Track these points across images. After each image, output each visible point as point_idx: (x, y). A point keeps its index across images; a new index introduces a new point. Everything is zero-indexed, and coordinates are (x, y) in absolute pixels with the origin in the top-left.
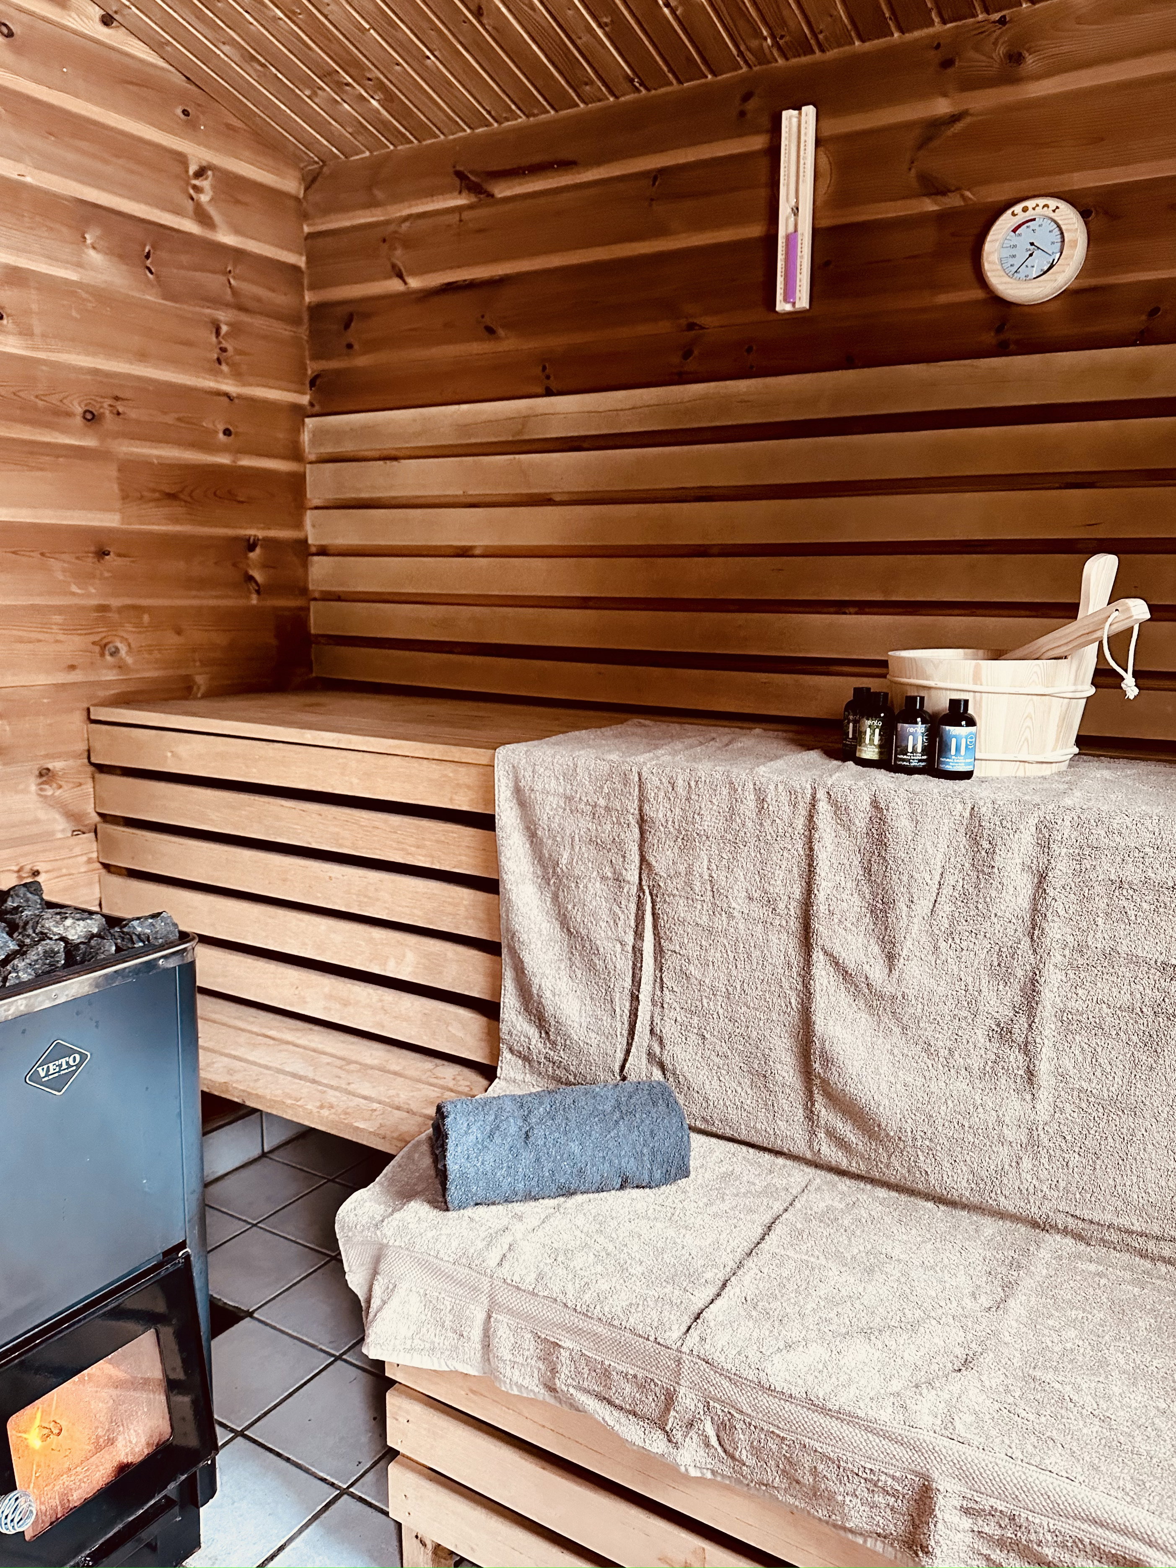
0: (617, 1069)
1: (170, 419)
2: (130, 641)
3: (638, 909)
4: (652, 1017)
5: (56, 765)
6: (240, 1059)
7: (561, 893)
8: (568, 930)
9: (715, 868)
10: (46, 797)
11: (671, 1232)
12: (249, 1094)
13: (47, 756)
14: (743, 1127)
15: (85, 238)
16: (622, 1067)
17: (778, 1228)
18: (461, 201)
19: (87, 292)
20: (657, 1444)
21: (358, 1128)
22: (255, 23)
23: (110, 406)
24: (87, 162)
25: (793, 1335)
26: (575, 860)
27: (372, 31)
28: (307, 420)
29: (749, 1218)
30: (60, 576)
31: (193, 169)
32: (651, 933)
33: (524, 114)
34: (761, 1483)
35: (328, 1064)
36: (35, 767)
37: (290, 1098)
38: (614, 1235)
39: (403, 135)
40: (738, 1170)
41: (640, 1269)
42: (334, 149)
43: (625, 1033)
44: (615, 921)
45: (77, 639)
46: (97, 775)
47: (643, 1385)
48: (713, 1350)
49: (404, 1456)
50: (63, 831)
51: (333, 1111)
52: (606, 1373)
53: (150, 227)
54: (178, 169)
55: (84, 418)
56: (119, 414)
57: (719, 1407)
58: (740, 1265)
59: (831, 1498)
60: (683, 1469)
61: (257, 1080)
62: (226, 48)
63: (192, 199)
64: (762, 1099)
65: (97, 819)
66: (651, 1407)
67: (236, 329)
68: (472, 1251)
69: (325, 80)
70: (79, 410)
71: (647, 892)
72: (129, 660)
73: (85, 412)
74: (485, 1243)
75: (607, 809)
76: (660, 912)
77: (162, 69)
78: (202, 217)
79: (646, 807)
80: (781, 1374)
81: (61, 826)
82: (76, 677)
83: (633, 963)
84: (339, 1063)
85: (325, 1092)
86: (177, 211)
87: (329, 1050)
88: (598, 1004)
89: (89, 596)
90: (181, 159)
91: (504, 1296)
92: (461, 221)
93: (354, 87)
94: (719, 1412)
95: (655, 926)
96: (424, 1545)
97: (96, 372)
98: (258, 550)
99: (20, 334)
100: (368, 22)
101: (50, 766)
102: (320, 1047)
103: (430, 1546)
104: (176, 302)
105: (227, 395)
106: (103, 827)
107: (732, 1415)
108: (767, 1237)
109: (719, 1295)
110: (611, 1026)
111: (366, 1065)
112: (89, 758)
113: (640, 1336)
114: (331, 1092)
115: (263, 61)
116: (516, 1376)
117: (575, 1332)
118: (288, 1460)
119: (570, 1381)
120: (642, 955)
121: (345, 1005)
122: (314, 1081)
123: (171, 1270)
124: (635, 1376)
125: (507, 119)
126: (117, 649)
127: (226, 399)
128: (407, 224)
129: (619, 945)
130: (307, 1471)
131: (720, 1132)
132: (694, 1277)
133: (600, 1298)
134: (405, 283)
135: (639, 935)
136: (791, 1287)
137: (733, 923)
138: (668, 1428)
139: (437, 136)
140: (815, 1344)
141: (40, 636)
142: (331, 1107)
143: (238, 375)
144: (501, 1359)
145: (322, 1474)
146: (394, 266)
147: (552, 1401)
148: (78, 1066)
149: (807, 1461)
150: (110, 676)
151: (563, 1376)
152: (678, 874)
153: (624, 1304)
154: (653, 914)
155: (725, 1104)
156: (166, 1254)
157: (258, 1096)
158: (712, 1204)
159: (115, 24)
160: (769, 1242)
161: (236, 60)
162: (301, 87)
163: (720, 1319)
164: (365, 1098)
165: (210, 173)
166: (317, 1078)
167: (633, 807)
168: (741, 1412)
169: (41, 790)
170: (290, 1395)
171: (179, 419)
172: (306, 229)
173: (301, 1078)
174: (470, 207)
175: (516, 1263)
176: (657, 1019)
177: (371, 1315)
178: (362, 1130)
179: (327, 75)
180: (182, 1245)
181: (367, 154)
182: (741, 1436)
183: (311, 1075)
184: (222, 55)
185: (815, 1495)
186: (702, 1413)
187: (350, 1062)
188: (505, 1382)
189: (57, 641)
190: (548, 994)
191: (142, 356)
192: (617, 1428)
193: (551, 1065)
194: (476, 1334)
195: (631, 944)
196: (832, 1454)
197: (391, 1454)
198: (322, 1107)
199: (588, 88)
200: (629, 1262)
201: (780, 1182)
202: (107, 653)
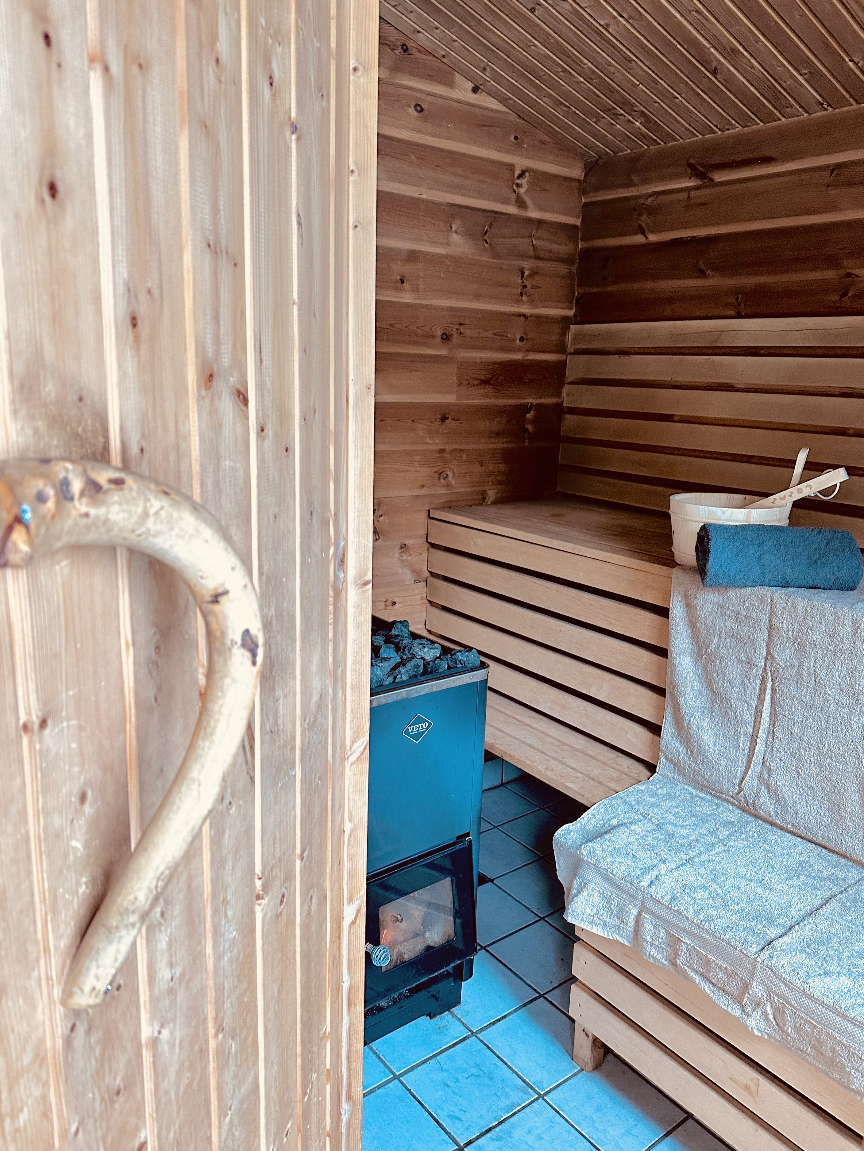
0: (737, 781)
1: (489, 334)
2: (455, 470)
3: (762, 684)
4: (765, 754)
5: (409, 542)
6: (500, 730)
7: (709, 665)
8: (712, 689)
9: (819, 666)
10: (403, 560)
11: (760, 890)
12: (505, 753)
13: (406, 537)
14: (820, 835)
15: (451, 227)
16: (741, 782)
17: (833, 903)
18: (691, 183)
19: (450, 261)
20: (736, 1011)
21: (568, 786)
22: (566, 85)
23: (457, 329)
24: (457, 180)
25: (831, 968)
26: (721, 646)
27: (641, 85)
28: (571, 326)
29: (814, 892)
30: (421, 433)
31: (517, 173)
32: (769, 701)
33: (741, 126)
34: (799, 1049)
35: (551, 743)
36: (398, 543)
37: (529, 760)
38: (722, 884)
39: (655, 141)
40: (812, 861)
41: (737, 908)
42: (607, 150)
43: (745, 761)
44: (745, 689)
45: (427, 470)
46: (431, 550)
47: (730, 975)
48: (777, 964)
49: (581, 982)
50: (410, 580)
51: (553, 773)
52: (709, 962)
53: (488, 214)
54: (508, 176)
55: (442, 338)
56: (461, 333)
57: (776, 998)
58: (803, 920)
59: (843, 1067)
60: (750, 1028)
61: (510, 745)
62: (545, 99)
63: (515, 192)
64: (835, 820)
65: (428, 574)
66: (734, 987)
67: (534, 273)
68: (633, 874)
69: (606, 113)
70: (439, 333)
71: (769, 675)
72: (453, 482)
73: (442, 334)
74: (641, 871)
75: (747, 617)
76: (777, 689)
77: (506, 113)
78: (521, 203)
79: (774, 619)
80: (819, 988)
81: (409, 577)
82: (424, 491)
83: (755, 718)
84: (557, 743)
85: (549, 760)
86: (506, 201)
87: (552, 734)
88: (728, 740)
89: (435, 444)
90: (511, 167)
91: (649, 905)
92: (689, 197)
93: (625, 116)
94: (776, 1002)
95: (772, 697)
96: (588, 1036)
97: (451, 309)
98: (532, 412)
99: (413, 291)
100: (638, 80)
101: (406, 543)
102: (546, 731)
103: (591, 1038)
104: (500, 259)
105: (524, 315)
106: (431, 579)
107: (785, 1005)
108: (824, 906)
109: (786, 934)
110: (736, 755)
111: (573, 748)
112: (427, 539)
113: (732, 946)
114: (552, 761)
115: (567, 104)
116: (653, 952)
117: (691, 935)
118: (510, 970)
119: (685, 962)
120: (761, 714)
121: (563, 708)
122: (543, 753)
123: (462, 847)
124: (726, 968)
125: (728, 129)
126: (447, 475)
127: (522, 318)
128: (652, 198)
129: (746, 705)
130: (521, 978)
131: (803, 835)
132: (771, 921)
133: (709, 919)
134: (647, 238)
135: (761, 700)
136: (836, 940)
137: (828, 704)
138: (743, 1003)
139: (677, 140)
140: (844, 977)
141: (407, 468)
142: (552, 770)
143: (532, 302)
144: (645, 940)
145: (529, 983)
146: (640, 226)
147: (673, 971)
148: (427, 729)
149: (829, 1043)
150: (443, 491)
151: (681, 958)
152: (792, 666)
153: (724, 925)
154: (772, 689)
155: (809, 818)
156: (458, 838)
157: (510, 756)
158: (790, 879)
159: (480, 90)
160: (825, 910)
161: (551, 105)
162: (590, 117)
163: (784, 948)
164: (573, 769)
165: (527, 174)
166: (545, 751)
167: (765, 618)
168: (790, 1005)
169: (401, 556)
170: (513, 933)
171: (494, 334)
172: (583, 200)
173: (535, 748)
174: (696, 188)
175: (659, 888)
176: (768, 757)
177: (571, 897)
178: (571, 788)
179: (607, 110)
180: (468, 834)
181: (629, 151)
182: (789, 1019)
183: (541, 748)
184: (542, 103)
185: (832, 1063)
186: (765, 999)
187: (564, 744)
188: (646, 954)
189: (416, 471)
190: (694, 727)
191: (477, 296)
192: (712, 995)
193: (692, 772)
194: (631, 922)
195: (754, 706)
196: (846, 1043)
197: (574, 979)
198: (547, 769)
199: (789, 109)
200: (730, 902)
201: (841, 875)
202: (442, 478)
